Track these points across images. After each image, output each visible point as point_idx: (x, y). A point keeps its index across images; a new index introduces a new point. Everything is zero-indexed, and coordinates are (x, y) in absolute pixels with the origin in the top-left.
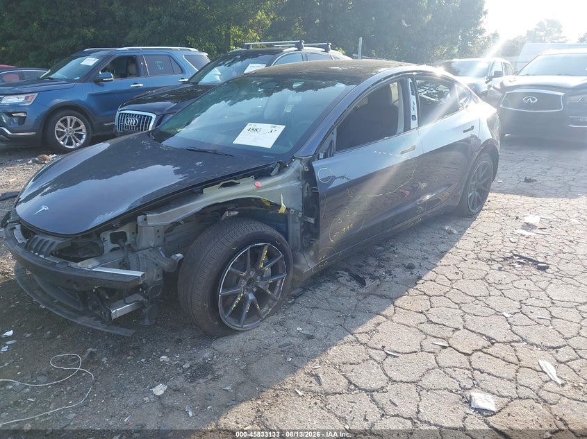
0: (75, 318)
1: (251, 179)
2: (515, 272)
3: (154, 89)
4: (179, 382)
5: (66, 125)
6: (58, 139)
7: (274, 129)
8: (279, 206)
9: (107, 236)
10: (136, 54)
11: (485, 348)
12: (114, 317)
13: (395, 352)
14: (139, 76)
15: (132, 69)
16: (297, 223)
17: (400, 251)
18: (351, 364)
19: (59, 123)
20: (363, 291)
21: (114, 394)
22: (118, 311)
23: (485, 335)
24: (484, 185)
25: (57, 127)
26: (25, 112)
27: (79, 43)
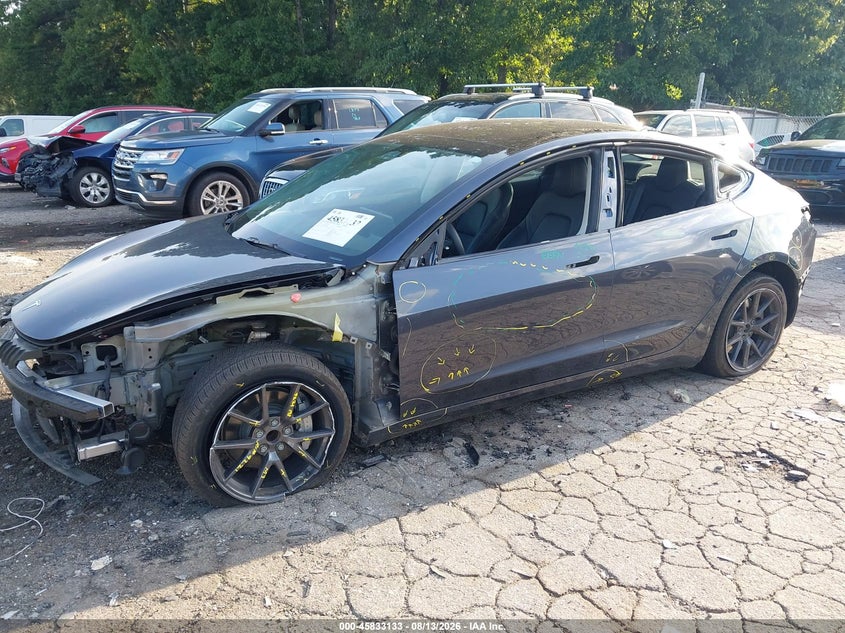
0: (41, 451)
1: (294, 288)
2: (741, 478)
3: (342, 146)
4: (129, 558)
5: (216, 193)
6: (203, 210)
7: (359, 220)
8: (332, 332)
9: (91, 348)
10: (322, 97)
11: (592, 589)
12: (81, 457)
13: (446, 570)
14: (324, 129)
15: (317, 118)
16: (368, 358)
17: (572, 419)
18: (369, 576)
19: (207, 190)
20: (470, 472)
21: (47, 558)
22: (89, 451)
23: (606, 570)
24: (766, 328)
25: (204, 194)
26: (166, 174)
27: (300, 77)
